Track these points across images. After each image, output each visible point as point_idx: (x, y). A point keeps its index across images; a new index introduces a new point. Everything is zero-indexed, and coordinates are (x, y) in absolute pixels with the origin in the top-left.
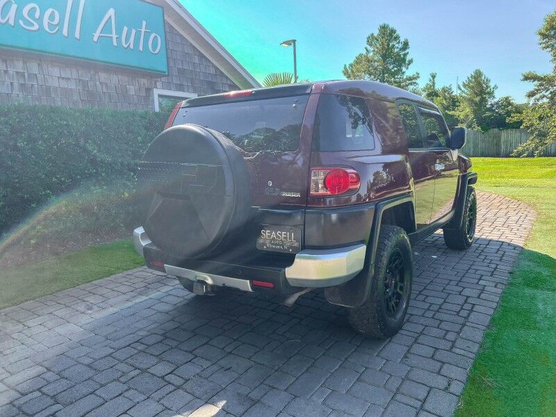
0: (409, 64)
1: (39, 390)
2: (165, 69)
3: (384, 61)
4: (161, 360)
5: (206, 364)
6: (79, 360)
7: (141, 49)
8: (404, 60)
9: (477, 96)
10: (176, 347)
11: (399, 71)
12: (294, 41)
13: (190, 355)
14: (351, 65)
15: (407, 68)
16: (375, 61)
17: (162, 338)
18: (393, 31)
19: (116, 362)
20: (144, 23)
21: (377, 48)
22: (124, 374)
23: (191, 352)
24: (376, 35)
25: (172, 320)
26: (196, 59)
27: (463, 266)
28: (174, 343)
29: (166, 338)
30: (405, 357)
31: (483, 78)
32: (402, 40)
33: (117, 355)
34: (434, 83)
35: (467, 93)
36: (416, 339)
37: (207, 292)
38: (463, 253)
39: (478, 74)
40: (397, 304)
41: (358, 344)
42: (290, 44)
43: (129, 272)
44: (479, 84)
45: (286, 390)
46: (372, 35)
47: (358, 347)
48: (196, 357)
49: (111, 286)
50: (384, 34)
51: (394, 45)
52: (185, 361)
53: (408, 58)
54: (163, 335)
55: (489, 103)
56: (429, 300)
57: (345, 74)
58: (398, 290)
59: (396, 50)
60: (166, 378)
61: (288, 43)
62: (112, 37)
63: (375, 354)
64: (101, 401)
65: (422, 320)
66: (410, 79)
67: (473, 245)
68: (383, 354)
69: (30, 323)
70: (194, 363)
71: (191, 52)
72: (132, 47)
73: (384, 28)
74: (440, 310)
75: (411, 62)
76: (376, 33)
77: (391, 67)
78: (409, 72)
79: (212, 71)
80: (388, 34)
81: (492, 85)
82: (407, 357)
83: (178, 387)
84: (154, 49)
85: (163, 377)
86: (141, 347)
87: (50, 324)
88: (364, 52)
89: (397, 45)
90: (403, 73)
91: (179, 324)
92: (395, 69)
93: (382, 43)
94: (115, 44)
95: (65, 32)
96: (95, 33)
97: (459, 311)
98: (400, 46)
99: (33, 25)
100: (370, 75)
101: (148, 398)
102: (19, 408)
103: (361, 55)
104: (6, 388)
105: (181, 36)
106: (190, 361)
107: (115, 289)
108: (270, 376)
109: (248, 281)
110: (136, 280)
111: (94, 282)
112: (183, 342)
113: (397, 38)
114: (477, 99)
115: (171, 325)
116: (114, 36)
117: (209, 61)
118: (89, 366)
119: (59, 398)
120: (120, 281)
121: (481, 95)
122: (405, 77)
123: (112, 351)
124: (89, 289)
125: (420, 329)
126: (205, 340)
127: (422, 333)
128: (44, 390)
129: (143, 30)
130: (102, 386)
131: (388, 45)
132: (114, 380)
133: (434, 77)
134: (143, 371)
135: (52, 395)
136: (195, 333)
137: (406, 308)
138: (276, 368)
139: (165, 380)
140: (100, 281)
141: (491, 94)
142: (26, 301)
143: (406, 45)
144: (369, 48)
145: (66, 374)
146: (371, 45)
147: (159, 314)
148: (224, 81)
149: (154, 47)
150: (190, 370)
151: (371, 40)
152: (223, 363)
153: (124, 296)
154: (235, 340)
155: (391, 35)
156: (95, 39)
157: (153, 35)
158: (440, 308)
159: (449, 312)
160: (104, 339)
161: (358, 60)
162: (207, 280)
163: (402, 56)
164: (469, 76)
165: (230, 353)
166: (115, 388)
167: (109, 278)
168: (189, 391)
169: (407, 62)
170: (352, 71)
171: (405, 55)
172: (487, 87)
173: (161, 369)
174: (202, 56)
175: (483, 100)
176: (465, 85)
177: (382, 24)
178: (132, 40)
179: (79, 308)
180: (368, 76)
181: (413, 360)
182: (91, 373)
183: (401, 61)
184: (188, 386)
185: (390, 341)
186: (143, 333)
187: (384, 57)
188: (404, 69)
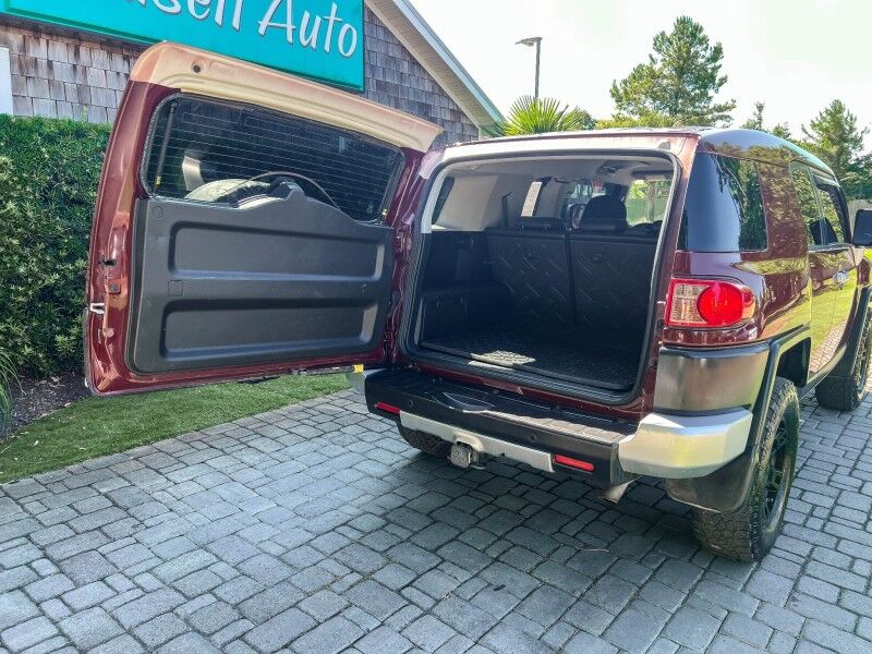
0: (720, 85)
1: (210, 591)
2: (359, 82)
3: (680, 77)
4: (389, 560)
5: (463, 576)
6: (261, 545)
7: (327, 48)
8: (712, 78)
9: (834, 144)
10: (408, 539)
11: (704, 96)
12: (539, 40)
13: (433, 557)
14: (625, 82)
15: (717, 91)
16: (665, 77)
17: (381, 522)
18: (698, 29)
19: (321, 556)
20: (334, 7)
21: (670, 56)
22: (336, 579)
23: (434, 552)
24: (668, 34)
25: (391, 491)
26: (405, 67)
27: (853, 441)
28: (404, 534)
29: (389, 522)
30: (791, 598)
31: (845, 115)
32: (712, 44)
33: (318, 542)
34: (760, 119)
35: (816, 137)
36: (804, 567)
37: (472, 463)
38: (847, 417)
39: (837, 108)
40: (770, 505)
41: (705, 567)
42: (531, 44)
43: (308, 404)
44: (838, 124)
45: (602, 636)
46: (663, 34)
47: (706, 571)
48: (443, 561)
49: (286, 425)
50: (683, 33)
51: (697, 53)
52: (428, 568)
53: (719, 75)
54: (383, 516)
55: (854, 157)
56: (808, 497)
57: (613, 95)
58: (773, 483)
59: (701, 61)
60: (403, 592)
61: (528, 42)
62: (285, 29)
63: (739, 589)
64: (312, 623)
65: (805, 534)
66: (720, 109)
67: (863, 404)
68: (752, 588)
69: (175, 476)
70: (442, 571)
71: (398, 54)
72: (314, 45)
73: (683, 23)
74: (832, 518)
75: (724, 80)
76: (670, 31)
77: (689, 88)
78: (718, 97)
79: (428, 87)
80: (689, 32)
81: (859, 126)
82: (794, 599)
83: (428, 612)
84: (346, 49)
85: (399, 592)
86: (354, 535)
87: (207, 481)
88: (647, 62)
89: (703, 53)
90: (710, 98)
91: (404, 500)
92: (697, 91)
93: (679, 49)
94: (290, 39)
95: (218, 18)
96: (261, 20)
97: (866, 523)
98: (708, 54)
99: (173, 5)
100: (654, 99)
101: (382, 624)
102: (186, 621)
103: (641, 66)
104: (159, 584)
105: (385, 28)
106: (436, 567)
107: (292, 430)
108: (570, 608)
109: (549, 455)
110: (321, 418)
111: (258, 416)
112: (417, 533)
113: (703, 41)
114: (834, 150)
115: (391, 501)
116: (289, 26)
117: (424, 70)
118: (279, 558)
119: (245, 607)
120: (297, 418)
121: (838, 143)
122: (711, 106)
123: (310, 536)
124: (253, 427)
125: (805, 549)
126: (453, 533)
127: (809, 558)
128: (220, 592)
129: (332, 18)
130: (308, 595)
131: (688, 52)
132: (324, 588)
133: (760, 108)
134: (366, 577)
135: (233, 602)
136: (432, 518)
137: (783, 513)
138: (578, 595)
139: (404, 597)
140: (266, 414)
141: (857, 142)
142: (163, 438)
143: (718, 52)
144: (656, 55)
145: (246, 567)
146: (659, 50)
147: (369, 480)
148: (445, 103)
149: (347, 46)
150: (440, 583)
151: (660, 41)
152: (488, 574)
153: (308, 444)
154: (500, 538)
155: (693, 35)
156: (262, 30)
157: (347, 26)
158: (831, 514)
159: (848, 523)
160: (292, 514)
161: (638, 74)
162: (474, 442)
163: (710, 71)
164: (823, 110)
165: (496, 560)
166: (327, 602)
167: (278, 411)
168: (446, 621)
169: (717, 81)
170: (626, 92)
171: (715, 69)
172: (852, 129)
173: (393, 577)
174: (414, 62)
175: (843, 152)
176: (814, 126)
177: (680, 16)
178: (315, 34)
179: (245, 459)
180: (650, 100)
181: (807, 606)
182: (285, 572)
183: (707, 80)
184: (440, 610)
185: (758, 567)
186: (352, 511)
187: (681, 72)
188: (711, 92)
